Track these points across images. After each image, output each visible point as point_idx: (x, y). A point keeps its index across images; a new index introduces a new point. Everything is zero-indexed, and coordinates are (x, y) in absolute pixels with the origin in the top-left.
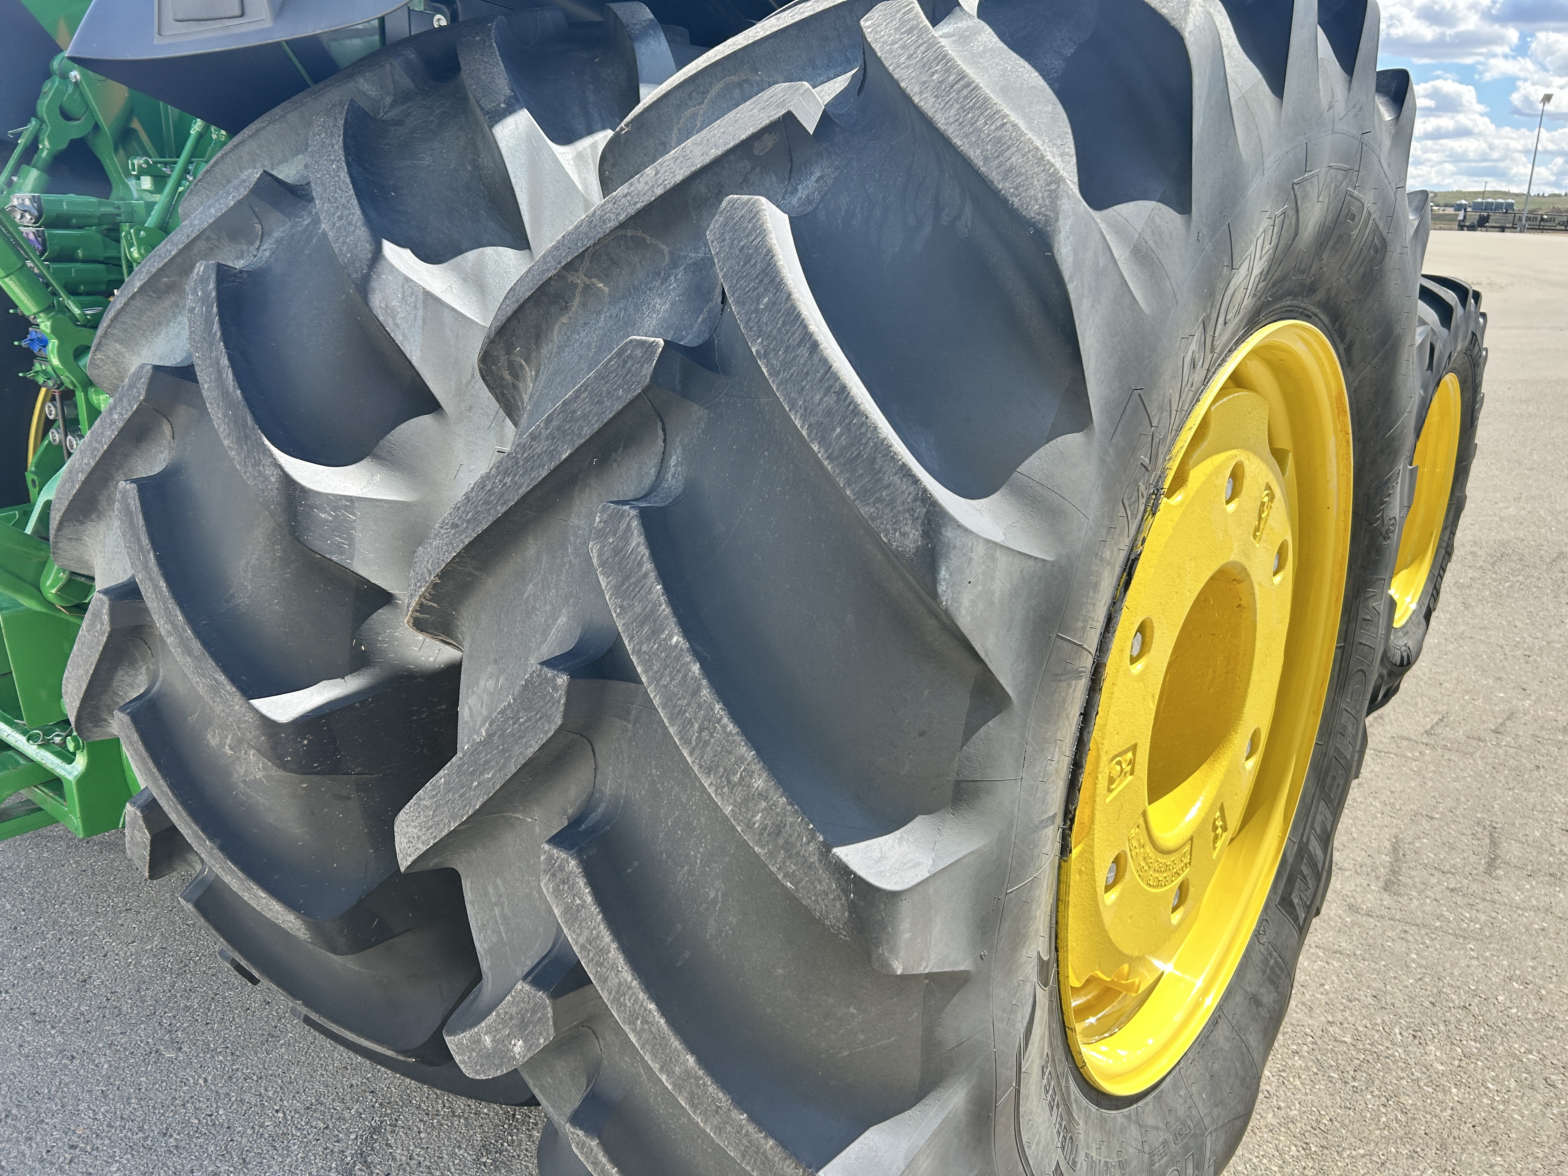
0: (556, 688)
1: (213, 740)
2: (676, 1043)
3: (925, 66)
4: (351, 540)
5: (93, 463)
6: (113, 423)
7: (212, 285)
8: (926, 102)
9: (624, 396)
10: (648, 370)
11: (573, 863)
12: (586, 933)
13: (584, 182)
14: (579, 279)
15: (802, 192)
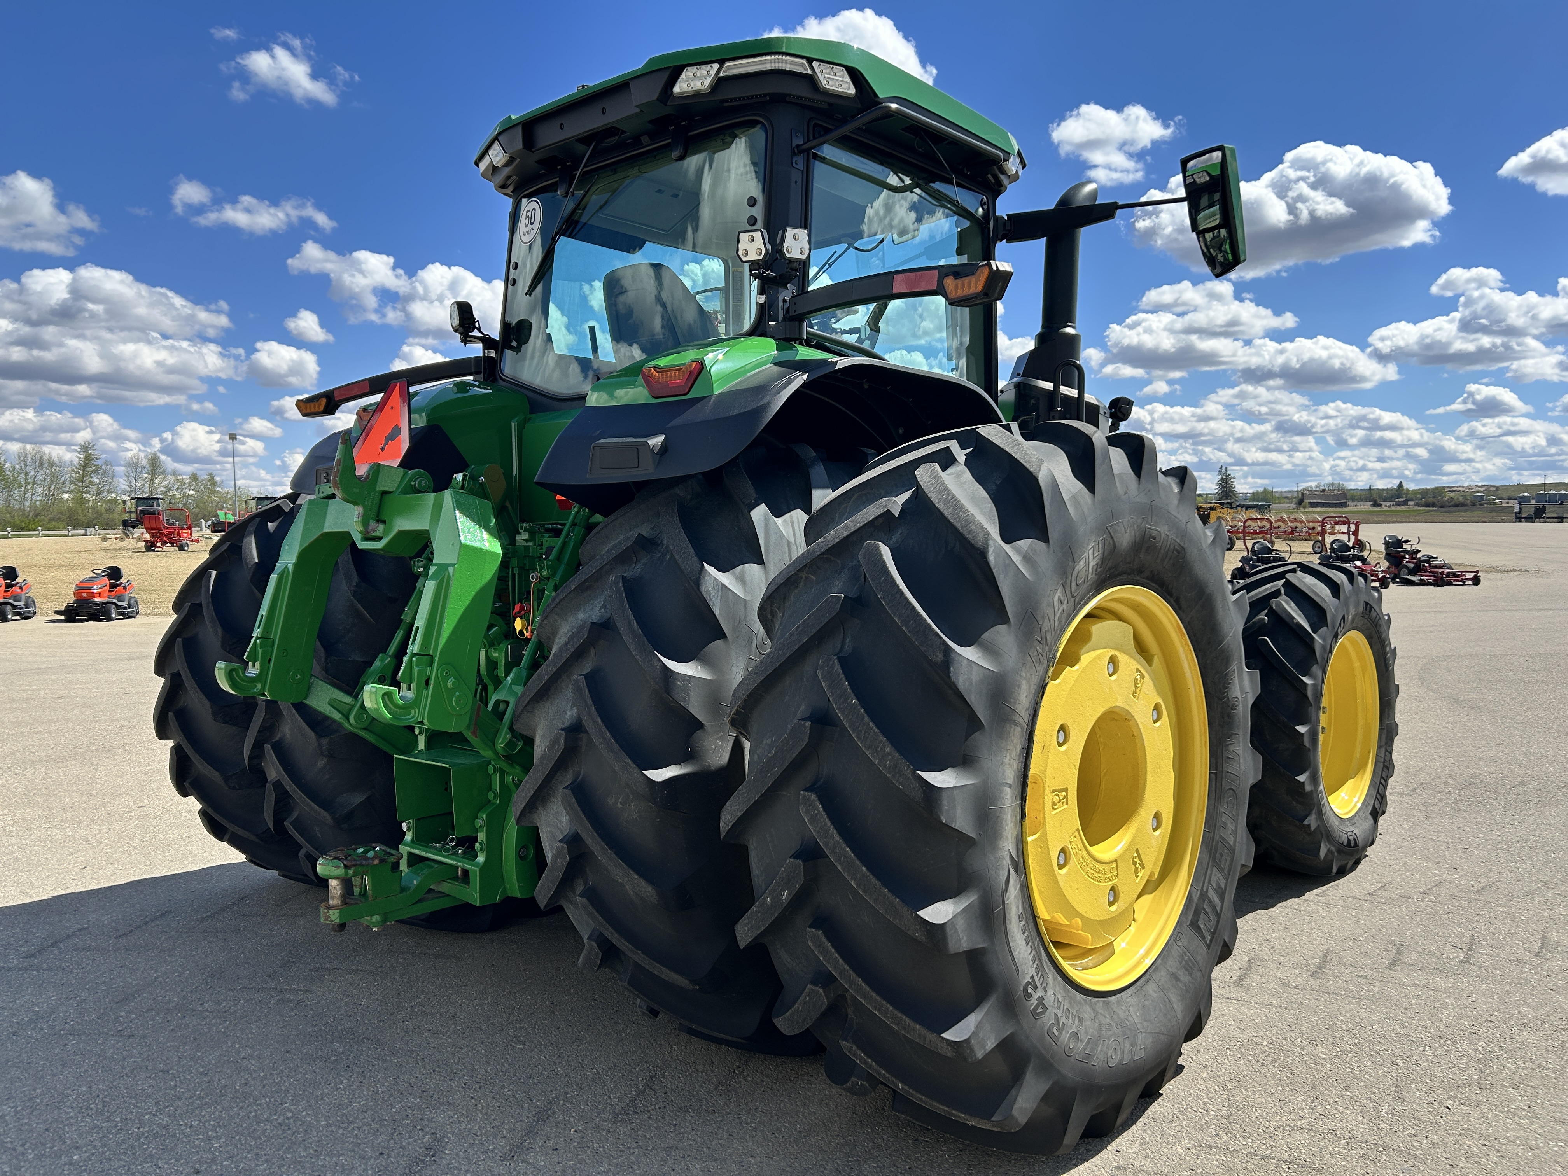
0: (805, 727)
1: (611, 801)
2: (858, 863)
3: (940, 492)
4: (689, 695)
5: (554, 670)
6: (569, 649)
7: (621, 585)
8: (940, 506)
9: (828, 617)
10: (838, 606)
11: (814, 796)
12: (820, 825)
13: (787, 533)
14: (804, 575)
15: (894, 539)
